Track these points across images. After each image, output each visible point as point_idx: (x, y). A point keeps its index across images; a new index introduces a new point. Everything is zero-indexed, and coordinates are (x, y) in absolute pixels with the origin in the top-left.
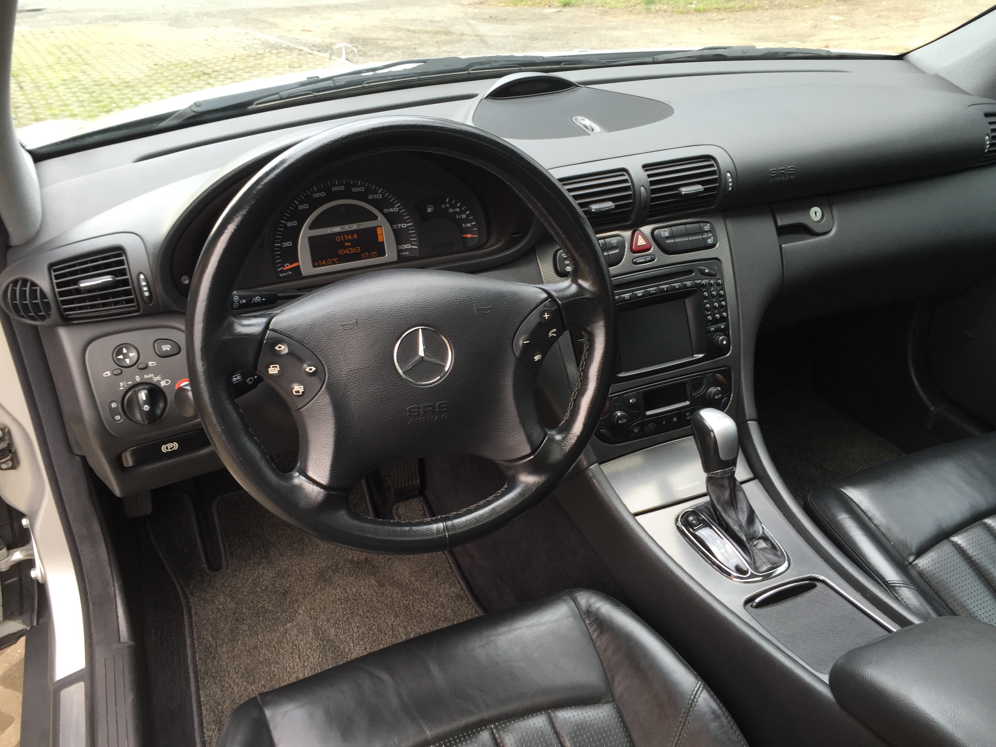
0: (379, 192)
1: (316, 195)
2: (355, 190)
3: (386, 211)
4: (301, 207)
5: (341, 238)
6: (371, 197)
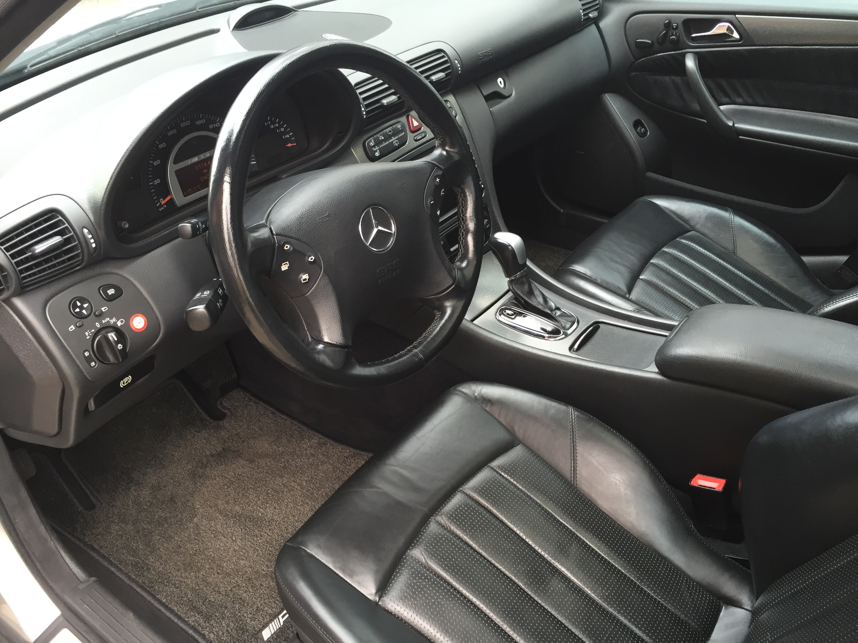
0: (217, 121)
1: (170, 134)
2: (198, 123)
4: (161, 146)
5: (199, 167)
6: (211, 127)
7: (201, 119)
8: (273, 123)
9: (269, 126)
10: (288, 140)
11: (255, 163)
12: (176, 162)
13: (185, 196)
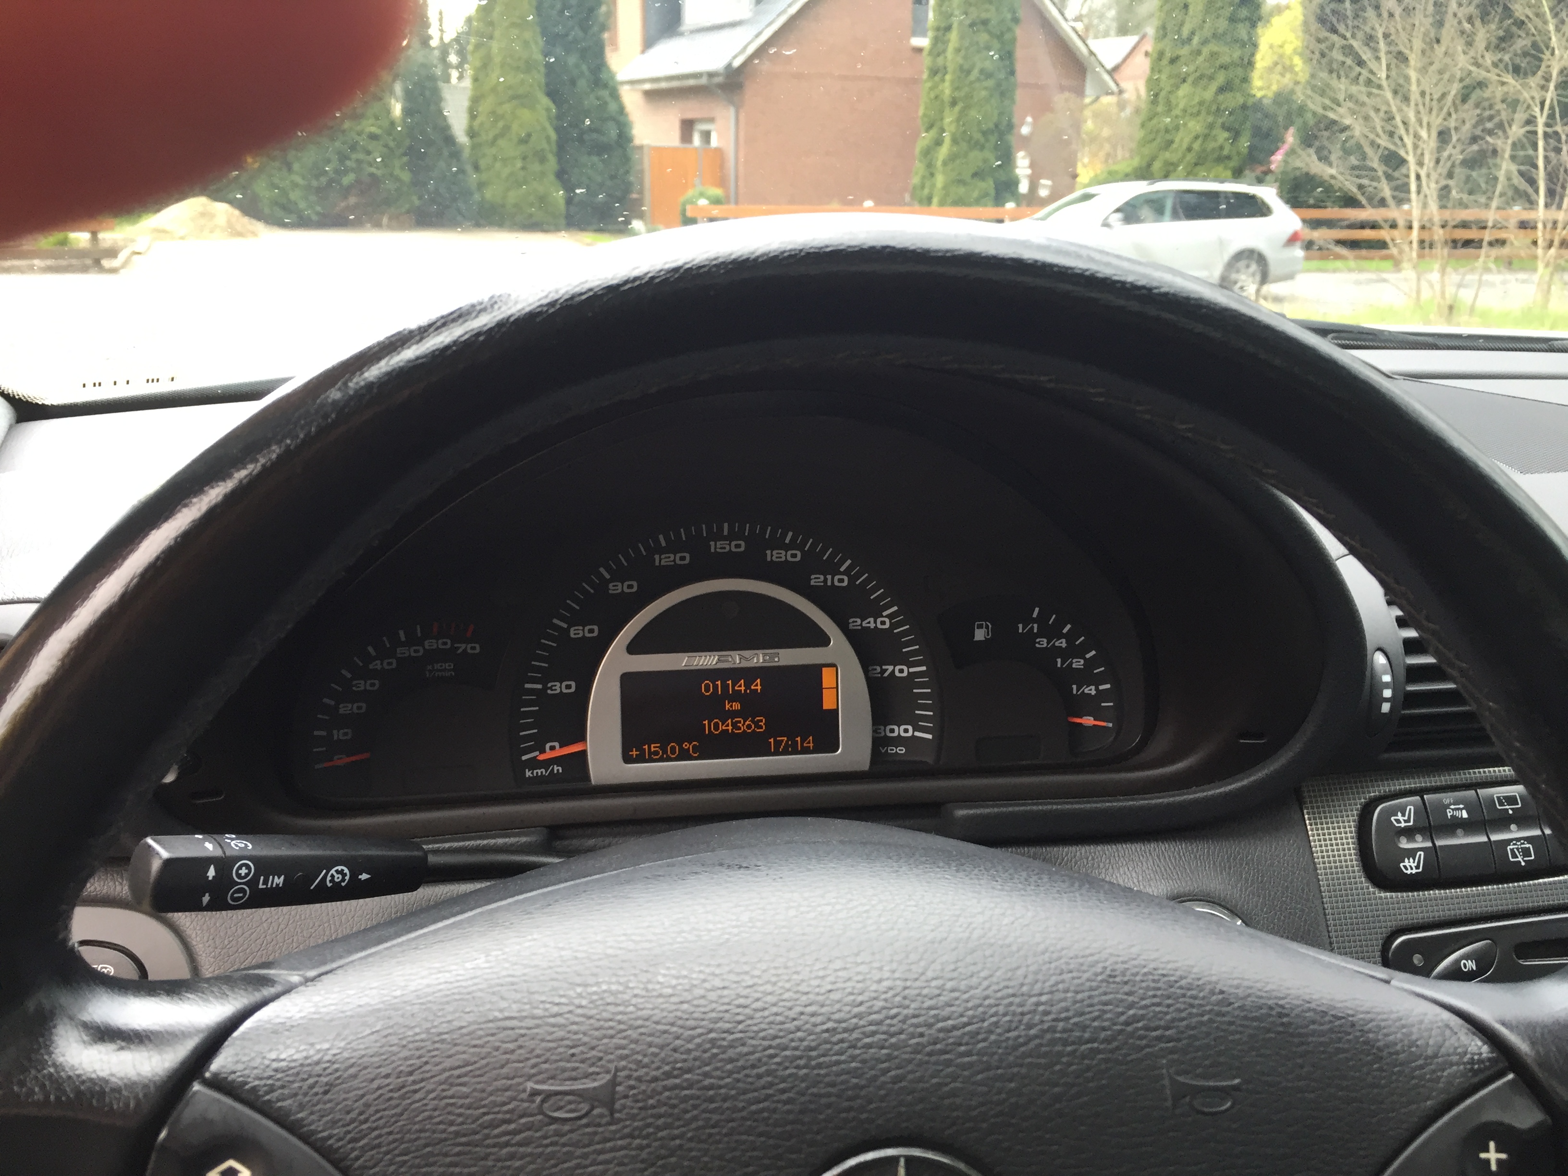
0: (842, 569)
1: (666, 560)
2: (776, 555)
3: (856, 623)
4: (616, 588)
5: (716, 687)
6: (816, 580)
7: (787, 548)
8: (1053, 633)
9: (1031, 637)
10: (1090, 706)
11: (930, 737)
12: (635, 647)
13: (627, 759)
